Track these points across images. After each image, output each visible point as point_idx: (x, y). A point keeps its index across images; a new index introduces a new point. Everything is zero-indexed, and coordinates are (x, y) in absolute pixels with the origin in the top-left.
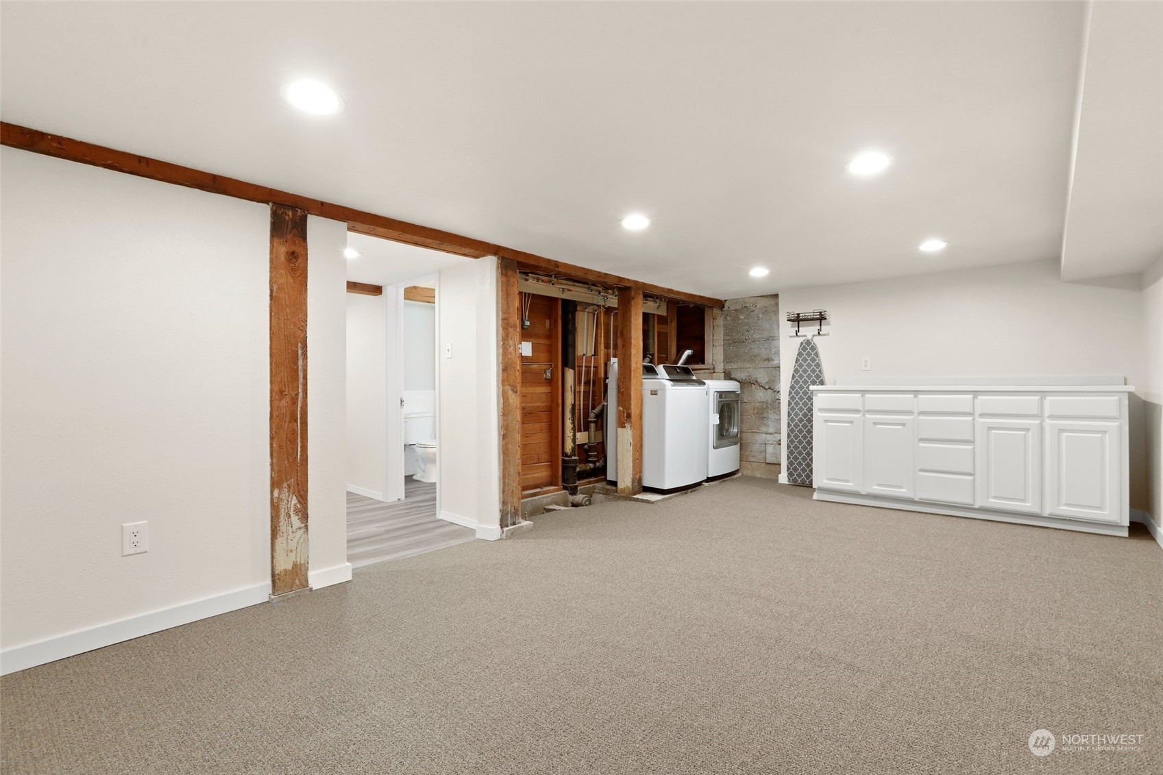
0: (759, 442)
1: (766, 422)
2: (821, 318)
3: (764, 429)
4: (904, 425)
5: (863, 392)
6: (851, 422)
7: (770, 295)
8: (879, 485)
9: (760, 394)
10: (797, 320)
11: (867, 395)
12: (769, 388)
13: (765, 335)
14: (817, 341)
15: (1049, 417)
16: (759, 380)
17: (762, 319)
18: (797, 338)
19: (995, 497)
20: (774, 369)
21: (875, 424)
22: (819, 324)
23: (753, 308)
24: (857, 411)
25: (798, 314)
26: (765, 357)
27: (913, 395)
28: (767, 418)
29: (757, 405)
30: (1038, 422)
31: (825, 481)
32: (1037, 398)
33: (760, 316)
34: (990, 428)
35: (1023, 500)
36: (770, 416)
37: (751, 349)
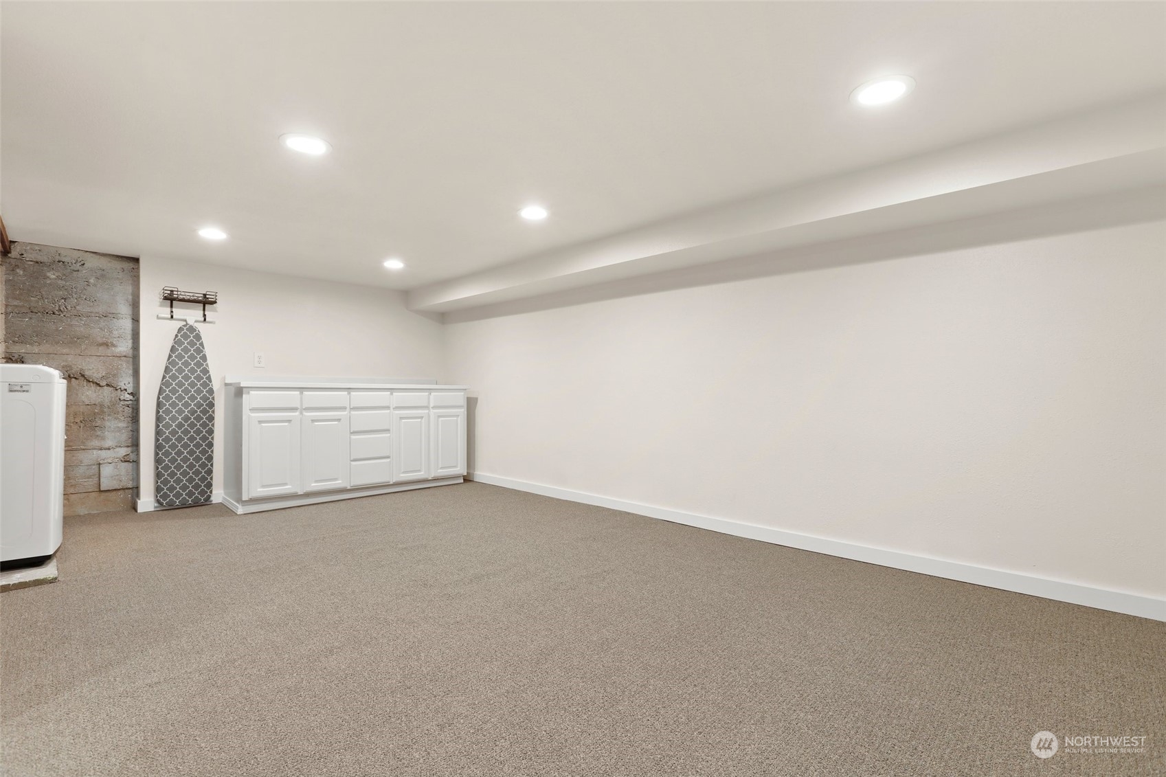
0: (86, 462)
1: (99, 433)
2: (205, 302)
3: (96, 443)
4: (339, 420)
5: (302, 389)
6: (289, 421)
7: (113, 255)
8: (317, 481)
9: (89, 393)
10: (171, 299)
11: (306, 393)
12: (108, 385)
13: (101, 309)
14: (201, 327)
15: (432, 408)
16: (87, 373)
17: (95, 285)
18: (173, 322)
19: (404, 472)
20: (116, 359)
21: (313, 421)
22: (202, 308)
23: (78, 266)
24: (294, 409)
25: (172, 291)
26: (100, 340)
27: (346, 393)
28: (102, 428)
29: (82, 409)
30: (427, 411)
31: (259, 490)
32: (427, 394)
33: (92, 281)
34: (401, 418)
35: (419, 471)
36: (108, 424)
37: (72, 326)
